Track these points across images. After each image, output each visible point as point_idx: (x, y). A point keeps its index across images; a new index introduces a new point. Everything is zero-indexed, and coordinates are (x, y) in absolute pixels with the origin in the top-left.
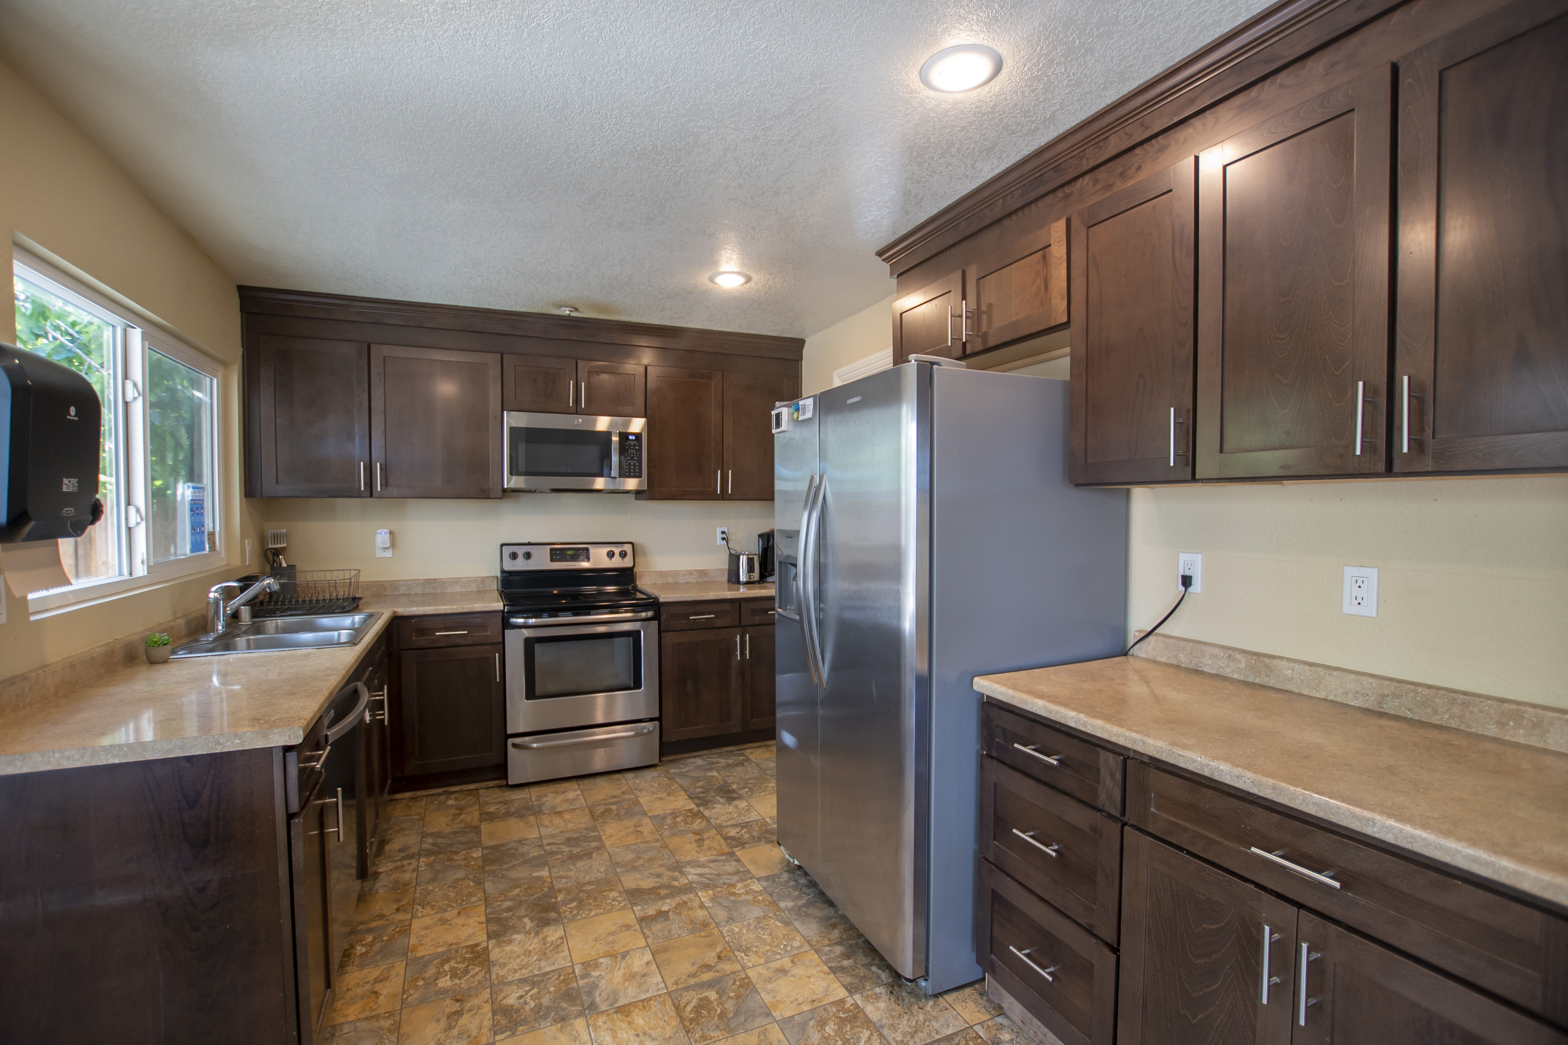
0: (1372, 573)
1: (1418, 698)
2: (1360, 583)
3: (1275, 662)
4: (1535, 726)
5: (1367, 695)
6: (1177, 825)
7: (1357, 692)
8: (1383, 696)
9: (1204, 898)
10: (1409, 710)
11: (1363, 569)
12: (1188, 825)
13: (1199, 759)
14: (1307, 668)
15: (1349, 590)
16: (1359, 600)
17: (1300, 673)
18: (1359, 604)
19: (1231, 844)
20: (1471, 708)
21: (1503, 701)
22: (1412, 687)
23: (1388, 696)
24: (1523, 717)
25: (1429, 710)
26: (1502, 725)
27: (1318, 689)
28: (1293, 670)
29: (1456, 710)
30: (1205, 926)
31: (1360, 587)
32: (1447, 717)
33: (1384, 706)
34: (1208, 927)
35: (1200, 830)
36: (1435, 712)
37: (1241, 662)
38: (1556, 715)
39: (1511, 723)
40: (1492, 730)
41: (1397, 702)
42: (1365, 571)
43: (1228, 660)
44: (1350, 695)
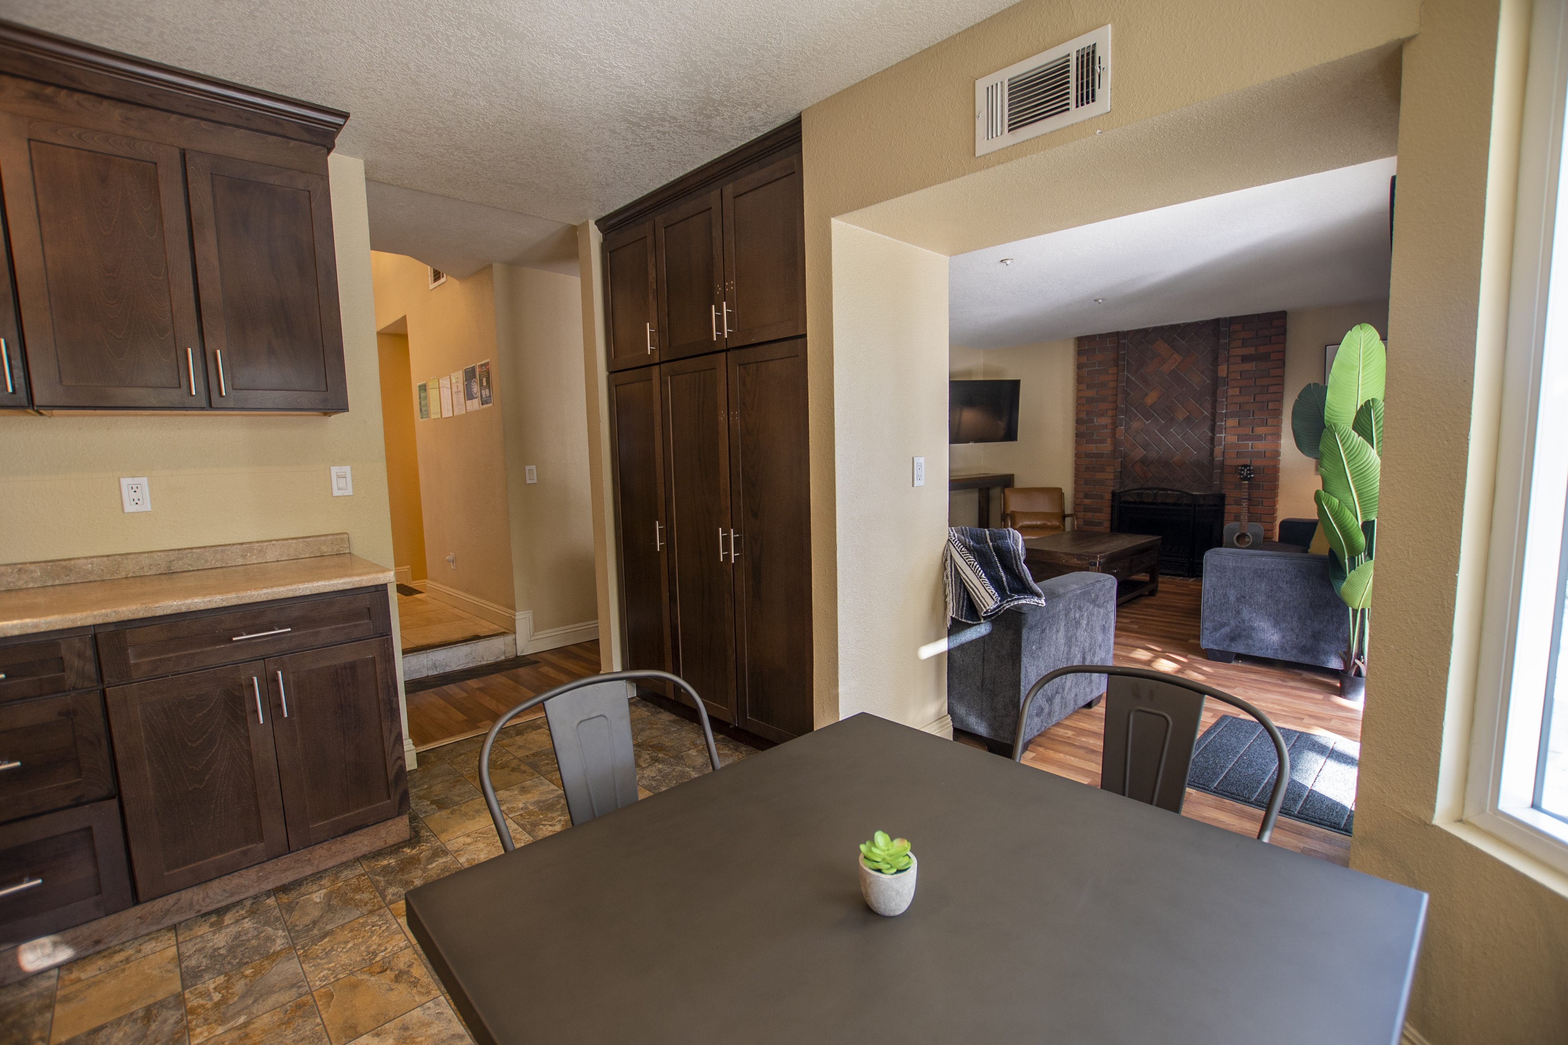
0: (144, 481)
1: (195, 556)
2: (135, 489)
3: (72, 562)
4: (260, 551)
5: (159, 565)
6: (160, 660)
7: (151, 565)
8: (170, 562)
9: (194, 697)
10: (190, 566)
11: (135, 479)
12: (171, 655)
13: (175, 603)
14: (105, 559)
15: (127, 496)
16: (136, 501)
17: (99, 564)
18: (137, 504)
19: (209, 649)
20: (227, 552)
21: (242, 544)
22: (189, 551)
23: (174, 560)
24: (253, 549)
25: (203, 561)
26: (244, 556)
27: (118, 572)
28: (92, 564)
29: (219, 556)
30: (198, 715)
31: (135, 492)
32: (214, 562)
33: (173, 568)
34: (201, 714)
35: (178, 654)
36: (206, 561)
37: (35, 572)
38: (268, 543)
39: (249, 554)
40: (240, 561)
41: (181, 563)
42: (137, 480)
43: (19, 574)
44: (145, 568)
